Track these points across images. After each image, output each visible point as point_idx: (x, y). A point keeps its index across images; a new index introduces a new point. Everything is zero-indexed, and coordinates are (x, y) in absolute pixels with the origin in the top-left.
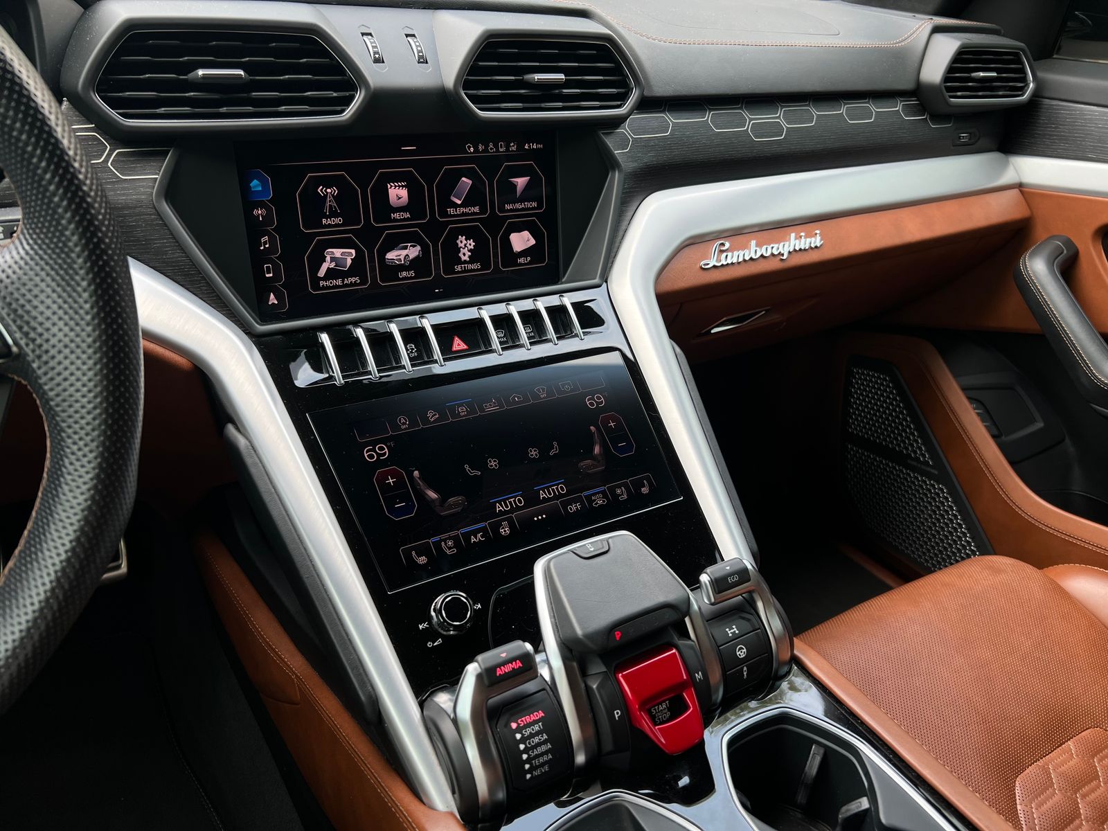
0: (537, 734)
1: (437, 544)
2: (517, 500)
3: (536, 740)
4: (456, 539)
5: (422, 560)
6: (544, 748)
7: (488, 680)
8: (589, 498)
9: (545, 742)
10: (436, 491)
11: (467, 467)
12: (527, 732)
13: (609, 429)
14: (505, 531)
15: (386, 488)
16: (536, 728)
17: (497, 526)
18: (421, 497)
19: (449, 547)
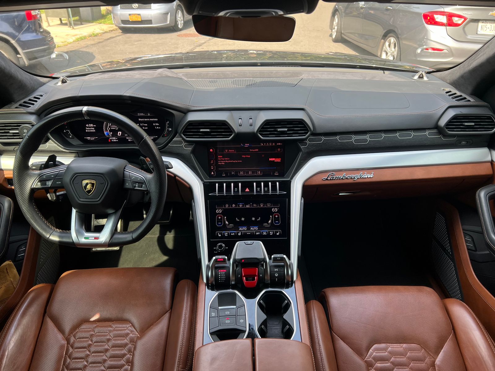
0: (223, 274)
1: (224, 233)
2: (245, 228)
3: (223, 275)
4: (228, 233)
5: (220, 235)
6: (224, 277)
7: (216, 260)
8: (262, 232)
9: (224, 276)
10: (228, 222)
11: (237, 218)
12: (222, 273)
13: (275, 217)
14: (239, 234)
15: (218, 219)
16: (224, 273)
17: (238, 233)
18: (224, 222)
19: (226, 234)
